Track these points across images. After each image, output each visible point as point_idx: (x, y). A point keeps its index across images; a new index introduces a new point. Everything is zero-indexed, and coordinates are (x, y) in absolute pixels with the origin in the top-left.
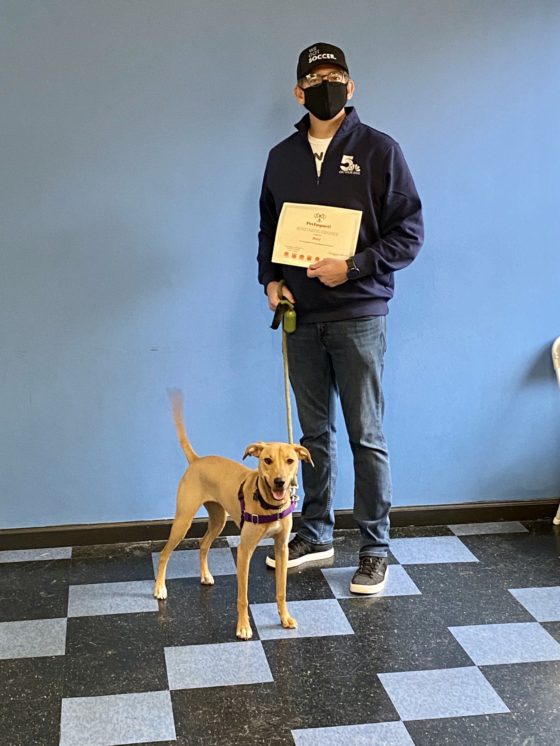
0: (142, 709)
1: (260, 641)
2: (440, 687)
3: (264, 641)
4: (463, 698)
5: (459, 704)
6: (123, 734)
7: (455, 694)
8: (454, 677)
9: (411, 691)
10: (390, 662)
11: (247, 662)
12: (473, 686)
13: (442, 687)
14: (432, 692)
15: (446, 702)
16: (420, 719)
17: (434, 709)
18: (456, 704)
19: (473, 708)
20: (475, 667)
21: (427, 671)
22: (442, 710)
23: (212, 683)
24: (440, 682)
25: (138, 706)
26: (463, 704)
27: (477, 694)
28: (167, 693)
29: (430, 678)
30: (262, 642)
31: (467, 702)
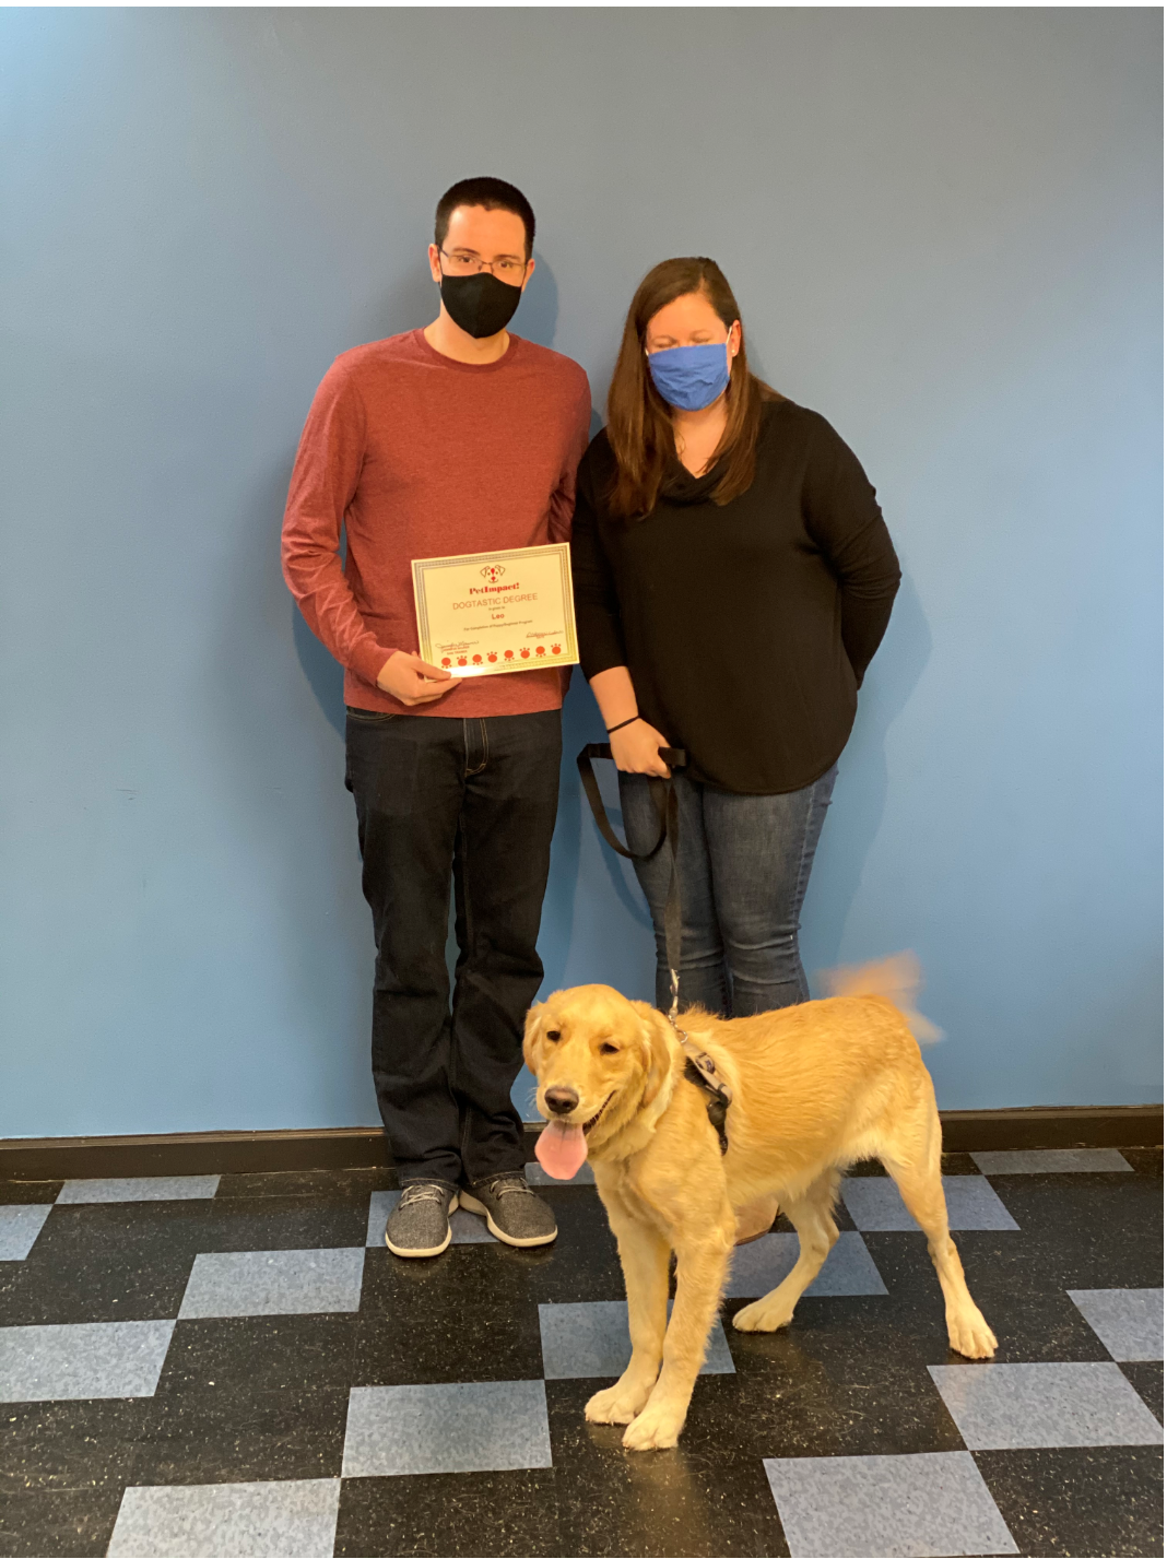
0: (278, 1516)
1: (542, 1382)
2: (884, 1491)
3: (553, 1381)
4: (929, 1517)
5: (916, 1531)
7: (913, 1509)
8: (918, 1471)
9: (825, 1498)
10: (795, 1435)
12: (954, 1493)
13: (891, 1492)
14: (868, 1503)
15: (891, 1526)
17: (863, 1539)
18: (911, 1531)
19: (945, 1542)
20: (967, 1453)
21: (865, 1458)
22: (880, 1542)
23: (429, 1465)
24: (889, 1481)
25: (273, 1507)
26: (926, 1533)
27: (960, 1510)
28: (336, 1482)
29: (869, 1473)
30: (547, 1382)
31: (934, 1527)
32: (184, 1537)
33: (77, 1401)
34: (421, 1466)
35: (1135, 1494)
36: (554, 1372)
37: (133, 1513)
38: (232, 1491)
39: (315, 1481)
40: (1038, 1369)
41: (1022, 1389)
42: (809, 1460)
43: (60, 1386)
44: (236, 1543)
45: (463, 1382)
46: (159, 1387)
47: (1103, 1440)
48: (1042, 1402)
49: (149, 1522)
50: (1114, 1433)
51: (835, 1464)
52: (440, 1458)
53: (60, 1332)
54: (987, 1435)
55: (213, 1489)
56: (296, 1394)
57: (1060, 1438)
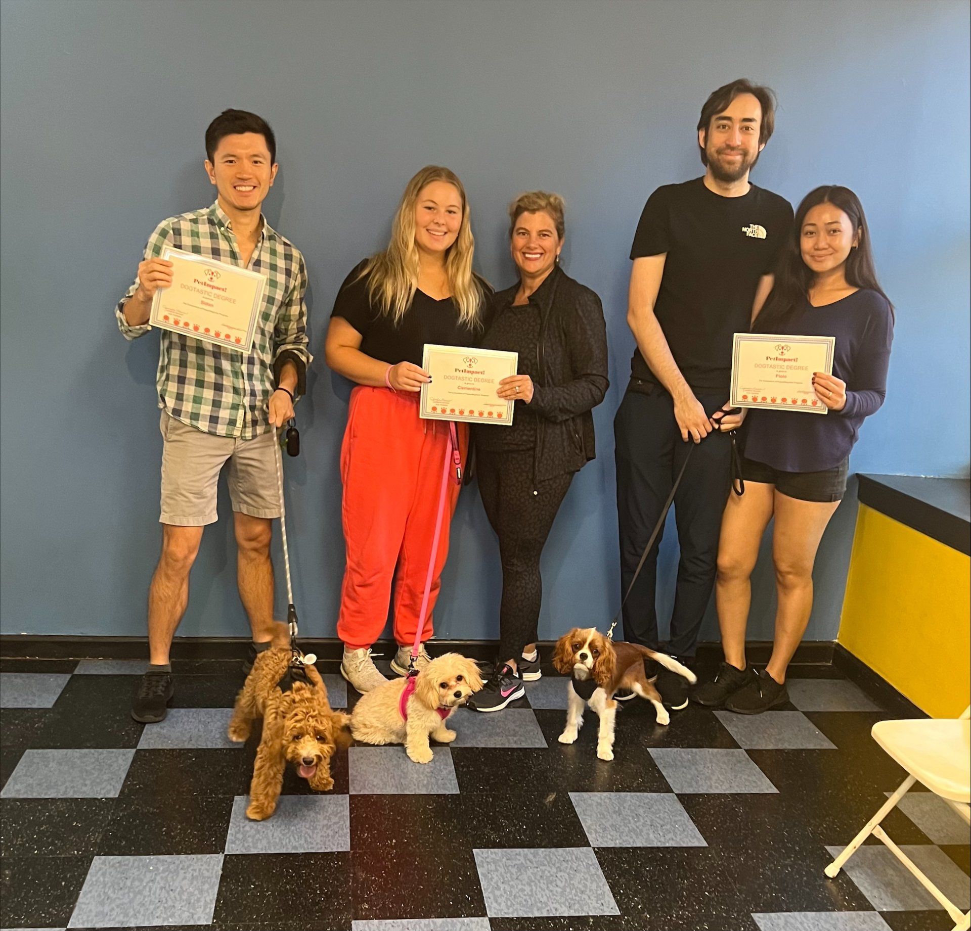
0: (185, 878)
1: (348, 796)
2: (543, 871)
3: (353, 795)
6: (149, 912)
7: (559, 883)
8: (562, 859)
9: (509, 875)
10: (492, 834)
11: (325, 822)
12: (582, 874)
13: (546, 872)
14: (534, 879)
16: (510, 916)
18: (558, 898)
19: (576, 906)
20: (591, 849)
21: (532, 850)
22: (539, 905)
23: (278, 847)
24: (545, 865)
25: (181, 872)
27: (585, 886)
28: (221, 857)
29: (534, 860)
30: (350, 796)
31: (571, 896)
32: (127, 890)
33: (71, 799)
34: (272, 848)
35: (687, 879)
36: (355, 790)
37: (97, 873)
38: (158, 860)
39: (208, 856)
40: (632, 797)
41: (622, 808)
42: (500, 850)
43: (62, 789)
44: (157, 895)
45: (301, 794)
46: (122, 792)
47: (668, 842)
48: (633, 818)
49: (106, 879)
50: (674, 838)
51: (514, 853)
52: (284, 843)
53: (66, 754)
54: (602, 837)
55: (146, 859)
56: (202, 799)
57: (644, 841)
